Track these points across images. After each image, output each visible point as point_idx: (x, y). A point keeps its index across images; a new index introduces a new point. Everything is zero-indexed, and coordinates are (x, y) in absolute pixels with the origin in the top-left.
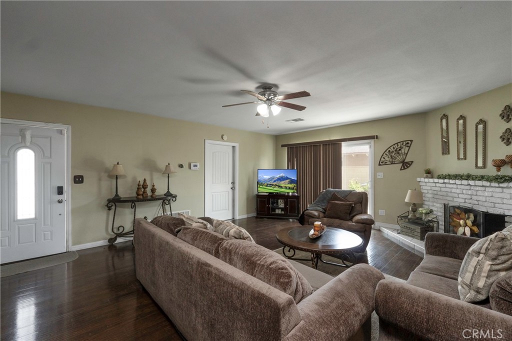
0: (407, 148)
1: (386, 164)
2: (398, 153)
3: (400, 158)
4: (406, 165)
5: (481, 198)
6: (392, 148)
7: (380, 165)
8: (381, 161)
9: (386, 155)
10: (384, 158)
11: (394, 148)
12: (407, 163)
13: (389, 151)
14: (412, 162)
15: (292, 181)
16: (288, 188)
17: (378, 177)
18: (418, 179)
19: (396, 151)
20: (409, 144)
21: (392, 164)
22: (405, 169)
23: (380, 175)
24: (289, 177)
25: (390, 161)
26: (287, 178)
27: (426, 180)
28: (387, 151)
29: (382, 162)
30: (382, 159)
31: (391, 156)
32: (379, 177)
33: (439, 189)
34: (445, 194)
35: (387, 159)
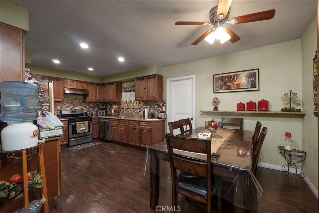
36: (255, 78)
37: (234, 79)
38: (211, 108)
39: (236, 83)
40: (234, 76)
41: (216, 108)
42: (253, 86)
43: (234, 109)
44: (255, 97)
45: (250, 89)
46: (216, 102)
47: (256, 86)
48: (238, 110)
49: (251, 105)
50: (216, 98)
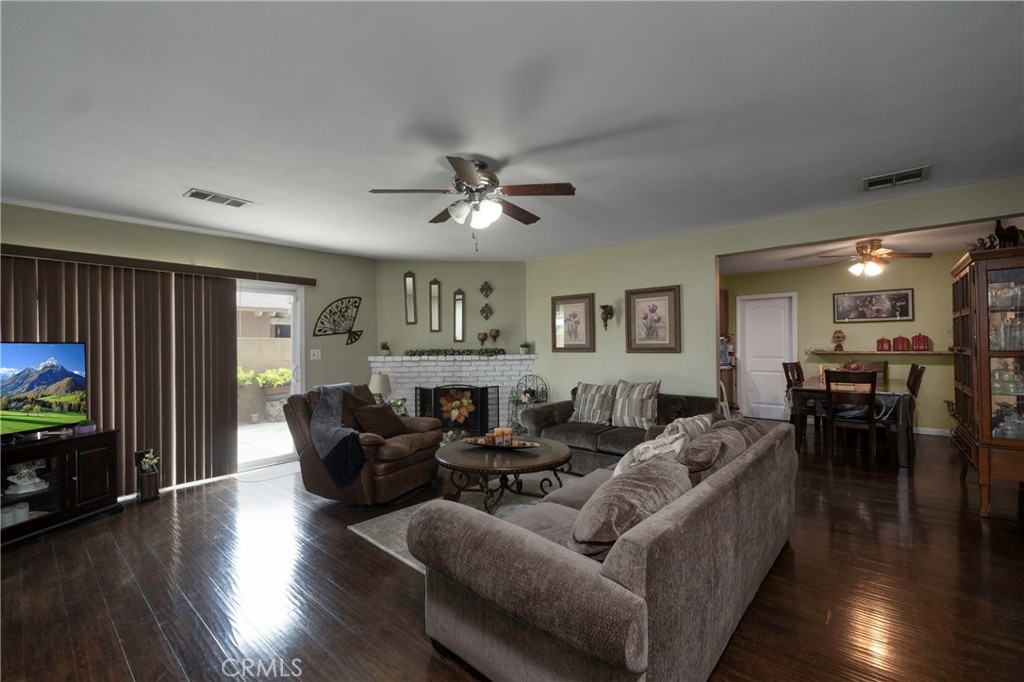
0: (355, 310)
1: (324, 333)
2: (343, 316)
3: (345, 325)
4: (354, 336)
5: (464, 374)
6: (334, 306)
7: (315, 335)
8: (318, 329)
9: (326, 317)
10: (322, 323)
11: (337, 307)
12: (354, 332)
13: (331, 311)
14: (362, 332)
15: (77, 384)
16: (66, 407)
17: (312, 358)
18: (371, 358)
19: (340, 311)
20: (357, 302)
21: (335, 333)
22: (352, 342)
23: (316, 354)
24: (68, 368)
25: (331, 329)
26: (64, 373)
27: (381, 358)
28: (328, 311)
29: (320, 331)
30: (319, 323)
31: (334, 321)
32: (315, 358)
33: (407, 370)
34: (416, 375)
35: (327, 324)
36: (907, 302)
37: (870, 302)
38: (830, 347)
39: (875, 308)
40: (872, 297)
41: (839, 347)
42: (904, 312)
43: (873, 348)
44: (906, 330)
45: (898, 318)
46: (839, 338)
47: (907, 312)
48: (878, 350)
49: (901, 343)
50: (840, 332)
